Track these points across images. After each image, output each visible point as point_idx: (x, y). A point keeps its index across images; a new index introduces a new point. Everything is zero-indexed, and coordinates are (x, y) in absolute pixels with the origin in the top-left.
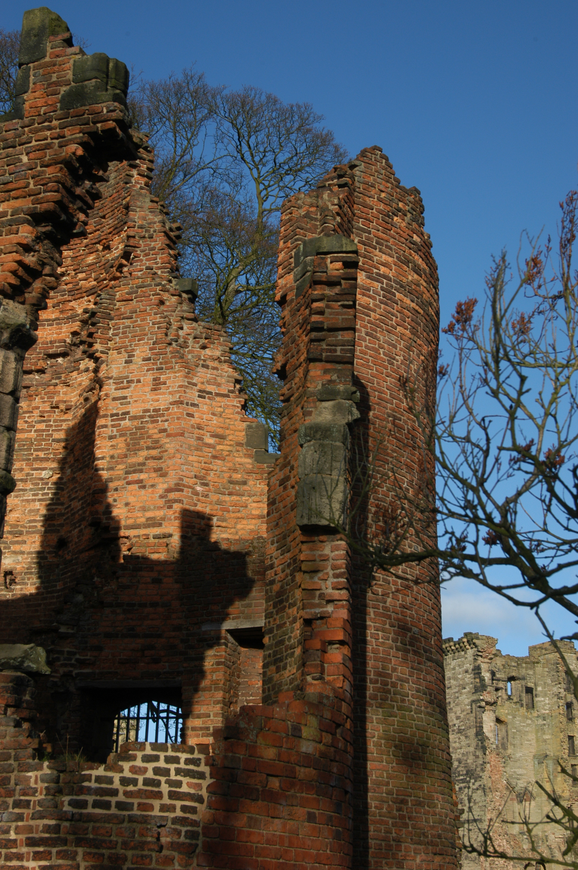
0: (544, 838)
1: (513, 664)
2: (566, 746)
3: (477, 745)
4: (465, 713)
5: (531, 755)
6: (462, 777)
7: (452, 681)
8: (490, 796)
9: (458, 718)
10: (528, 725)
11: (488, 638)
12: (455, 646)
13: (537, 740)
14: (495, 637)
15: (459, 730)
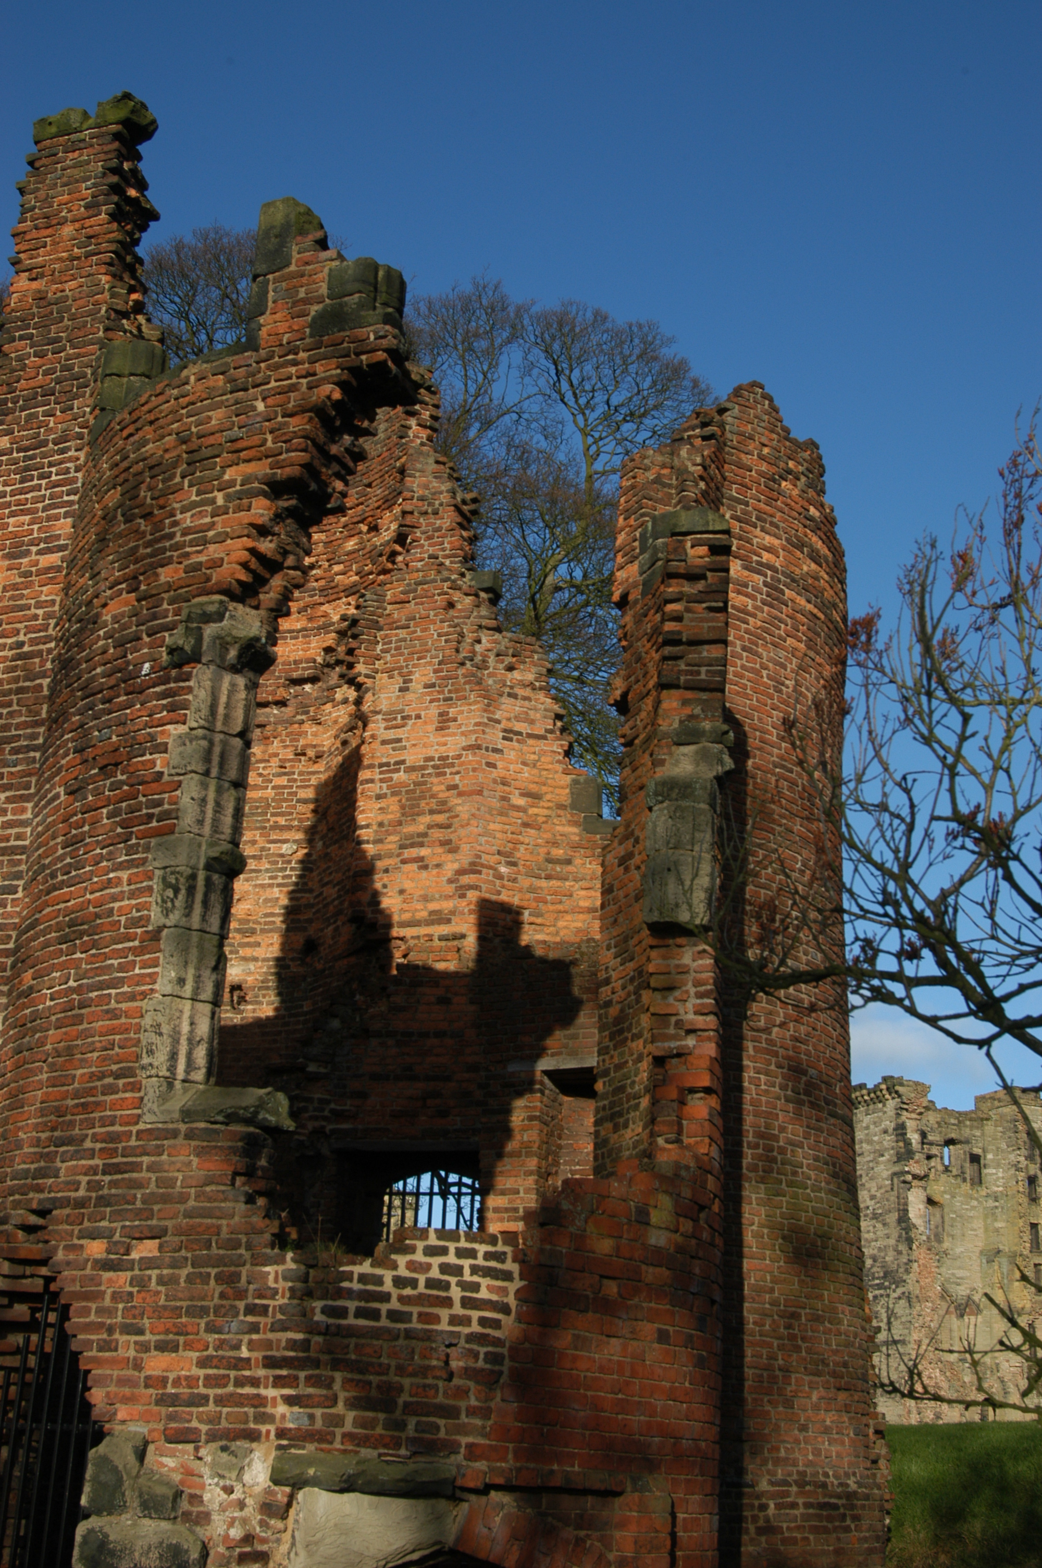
1: (953, 1121)
2: (1027, 1237)
3: (900, 1237)
4: (883, 1191)
5: (977, 1250)
6: (877, 1282)
7: (864, 1145)
8: (918, 1308)
9: (873, 1197)
10: (974, 1208)
11: (917, 1084)
12: (869, 1094)
13: (986, 1230)
14: (927, 1083)
15: (874, 1214)
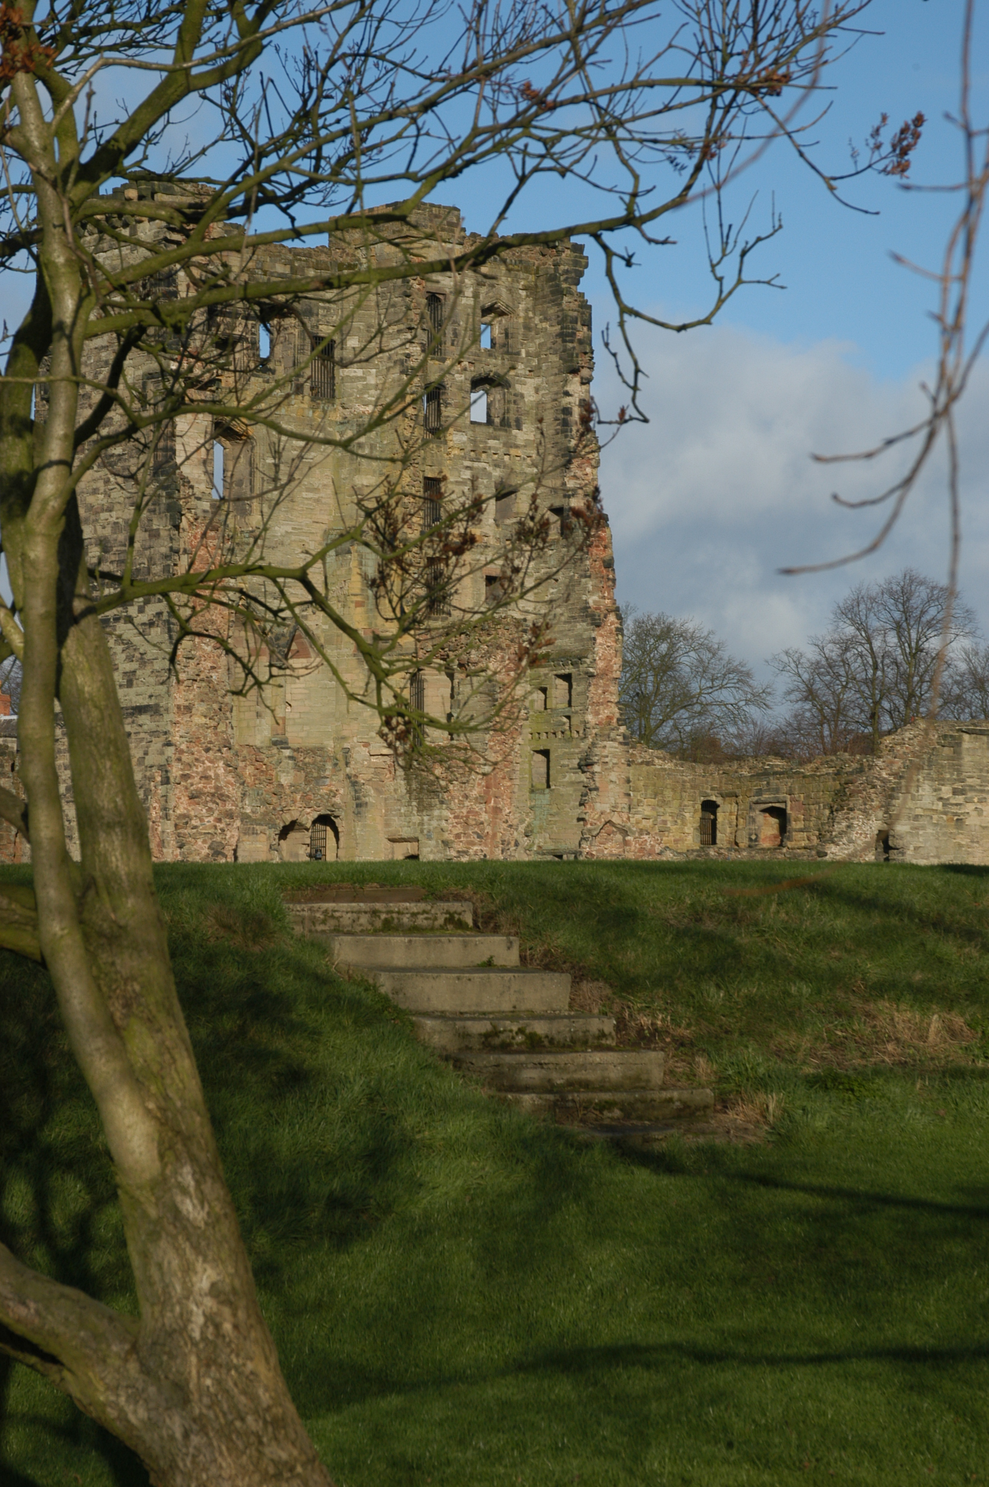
0: (340, 756)
1: (280, 268)
2: (417, 505)
3: (156, 502)
5: (319, 530)
8: (187, 644)
13: (338, 489)
